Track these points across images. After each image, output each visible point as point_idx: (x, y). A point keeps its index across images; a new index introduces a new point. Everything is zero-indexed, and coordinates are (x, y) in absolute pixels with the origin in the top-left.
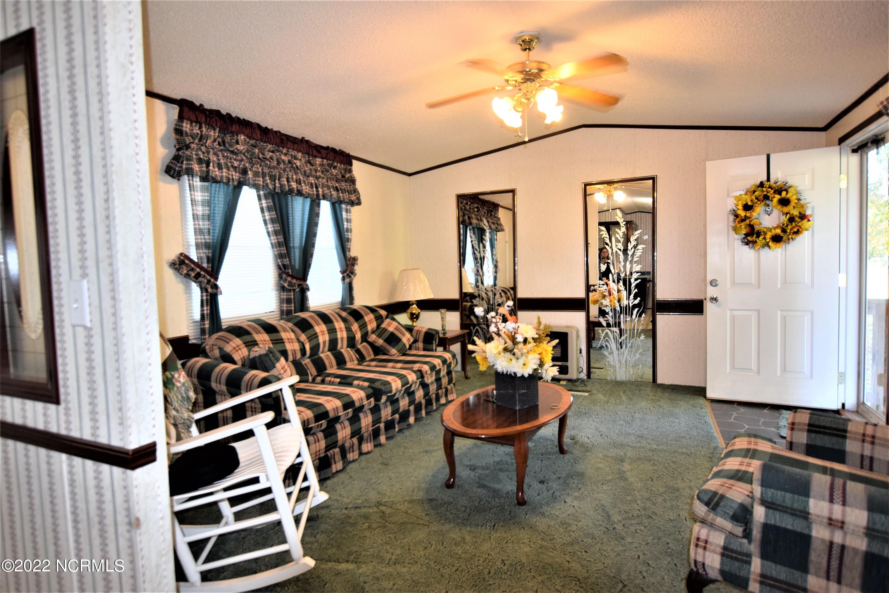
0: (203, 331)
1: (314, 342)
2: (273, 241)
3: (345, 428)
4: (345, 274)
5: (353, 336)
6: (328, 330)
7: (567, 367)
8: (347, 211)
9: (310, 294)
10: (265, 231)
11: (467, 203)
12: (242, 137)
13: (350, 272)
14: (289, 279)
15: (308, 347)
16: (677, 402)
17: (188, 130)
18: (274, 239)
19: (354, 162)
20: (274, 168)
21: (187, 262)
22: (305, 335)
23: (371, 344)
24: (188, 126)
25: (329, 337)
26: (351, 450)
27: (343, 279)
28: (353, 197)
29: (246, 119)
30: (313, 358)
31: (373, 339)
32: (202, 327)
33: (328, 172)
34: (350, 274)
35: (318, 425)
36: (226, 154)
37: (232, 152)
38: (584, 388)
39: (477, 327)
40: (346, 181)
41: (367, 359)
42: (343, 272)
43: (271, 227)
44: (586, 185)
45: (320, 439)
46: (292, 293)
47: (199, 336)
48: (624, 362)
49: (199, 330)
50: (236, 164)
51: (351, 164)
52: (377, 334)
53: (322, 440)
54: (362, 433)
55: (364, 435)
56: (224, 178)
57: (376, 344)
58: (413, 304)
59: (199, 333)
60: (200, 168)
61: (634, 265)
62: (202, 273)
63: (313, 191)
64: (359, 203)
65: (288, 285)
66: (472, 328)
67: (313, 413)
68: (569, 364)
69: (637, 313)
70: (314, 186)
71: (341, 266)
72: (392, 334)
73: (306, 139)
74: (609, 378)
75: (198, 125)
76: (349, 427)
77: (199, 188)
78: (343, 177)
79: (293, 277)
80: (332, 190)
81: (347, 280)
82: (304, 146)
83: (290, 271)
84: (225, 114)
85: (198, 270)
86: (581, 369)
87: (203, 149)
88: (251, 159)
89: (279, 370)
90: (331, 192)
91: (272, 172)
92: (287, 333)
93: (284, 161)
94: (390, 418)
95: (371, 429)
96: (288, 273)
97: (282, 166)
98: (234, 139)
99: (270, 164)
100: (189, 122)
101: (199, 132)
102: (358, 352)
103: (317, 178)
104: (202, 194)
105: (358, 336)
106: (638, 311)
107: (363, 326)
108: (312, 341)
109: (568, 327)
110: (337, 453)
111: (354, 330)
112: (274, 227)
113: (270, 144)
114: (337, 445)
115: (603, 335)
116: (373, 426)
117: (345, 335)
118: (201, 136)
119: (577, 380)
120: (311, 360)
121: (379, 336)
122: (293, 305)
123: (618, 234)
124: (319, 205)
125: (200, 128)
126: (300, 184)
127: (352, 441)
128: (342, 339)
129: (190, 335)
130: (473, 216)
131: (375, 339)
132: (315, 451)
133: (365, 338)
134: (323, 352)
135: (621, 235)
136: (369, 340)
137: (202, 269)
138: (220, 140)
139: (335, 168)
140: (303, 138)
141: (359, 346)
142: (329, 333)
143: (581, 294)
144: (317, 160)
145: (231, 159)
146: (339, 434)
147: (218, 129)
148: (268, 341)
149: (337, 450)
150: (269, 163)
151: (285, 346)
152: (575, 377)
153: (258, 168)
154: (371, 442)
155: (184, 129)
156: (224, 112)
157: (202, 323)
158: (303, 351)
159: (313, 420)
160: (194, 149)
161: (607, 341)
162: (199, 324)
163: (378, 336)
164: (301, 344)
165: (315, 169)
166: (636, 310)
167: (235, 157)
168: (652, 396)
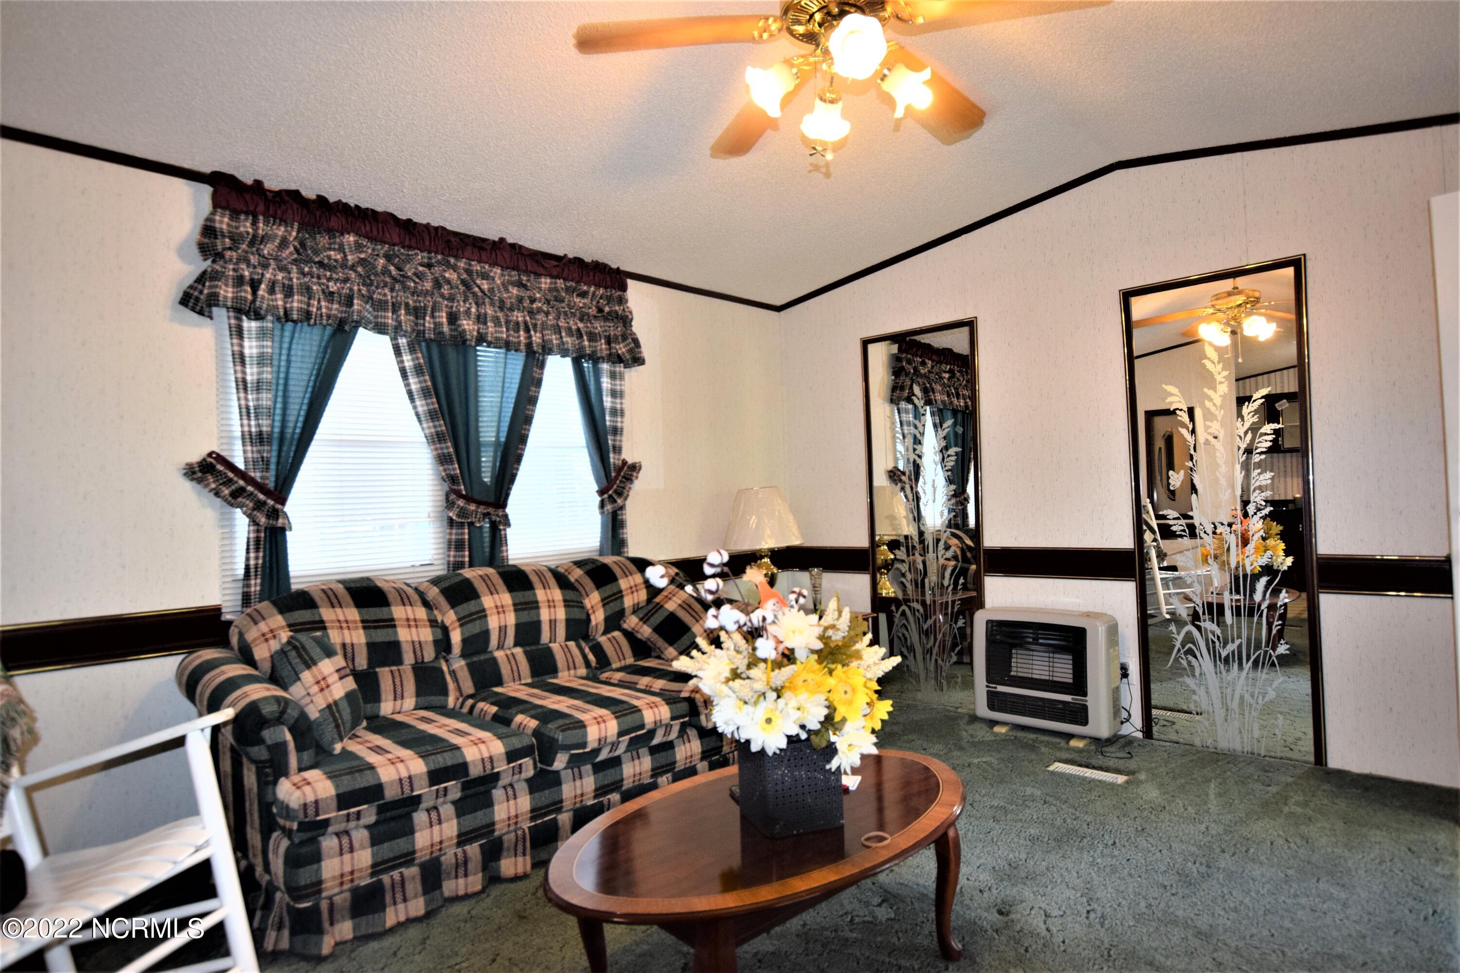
0: (246, 599)
1: (475, 628)
2: (427, 431)
3: (440, 822)
4: (606, 496)
5: (584, 617)
6: (514, 605)
7: (1084, 709)
8: (613, 376)
9: (511, 534)
10: (412, 412)
11: (923, 363)
12: (352, 239)
13: (616, 492)
14: (461, 503)
15: (456, 637)
16: (1364, 830)
17: (224, 227)
18: (429, 428)
19: (630, 283)
20: (426, 293)
21: (220, 467)
22: (456, 613)
23: (630, 635)
24: (226, 220)
25: (517, 618)
26: (461, 871)
27: (602, 505)
28: (621, 349)
29: (363, 205)
30: (475, 659)
31: (633, 625)
32: (245, 590)
33: (563, 301)
34: (615, 497)
35: (348, 815)
36: (306, 269)
37: (321, 264)
38: (1121, 764)
39: (904, 607)
40: (606, 319)
41: (614, 666)
42: (601, 492)
43: (422, 406)
44: (1127, 296)
45: (356, 845)
46: (466, 531)
47: (240, 609)
48: (1235, 705)
49: (240, 597)
50: (333, 287)
51: (624, 288)
52: (641, 616)
53: (363, 848)
54: (497, 833)
55: (505, 838)
56: (295, 312)
57: (639, 636)
58: (762, 557)
59: (240, 603)
60: (237, 292)
61: (1255, 473)
62: (250, 488)
63: (519, 337)
64: (637, 360)
65: (458, 516)
66: (893, 608)
67: (337, 787)
68: (1090, 701)
69: (1267, 587)
70: (522, 327)
71: (598, 481)
72: (672, 617)
73: (510, 240)
74: (1197, 742)
75: (251, 218)
76: (455, 822)
77: (254, 332)
78: (600, 310)
79: (468, 499)
80: (563, 334)
81: (609, 507)
82: (507, 256)
83: (462, 487)
84: (314, 197)
85: (242, 483)
86: (1124, 715)
87: (254, 260)
88: (369, 277)
89: (307, 685)
90: (561, 337)
91: (420, 302)
92: (409, 608)
93: (448, 282)
94: (591, 802)
95: (526, 825)
96: (460, 491)
97: (445, 290)
98: (334, 243)
99: (416, 288)
100: (227, 212)
101: (250, 230)
102: (597, 649)
103: (531, 313)
104: (258, 343)
105: (598, 617)
106: (1269, 583)
107: (613, 599)
108: (469, 626)
109: (1088, 615)
110: (413, 878)
111: (588, 606)
112: (427, 405)
113: (422, 252)
114: (414, 859)
115: (1180, 638)
116: (532, 819)
117: (561, 614)
118: (255, 236)
119: (1114, 740)
120: (468, 665)
121: (644, 620)
122: (467, 553)
123: (1211, 400)
124: (542, 365)
125: (254, 223)
126: (485, 323)
127: (464, 852)
128: (553, 623)
129: (224, 605)
130: (938, 387)
131: (637, 625)
132: (337, 873)
133: (614, 622)
134: (500, 647)
135: (1218, 401)
136: (625, 626)
137: (251, 481)
138: (296, 244)
139: (583, 295)
140: (502, 240)
141: (602, 640)
142: (516, 610)
143: (1125, 541)
144: (543, 280)
145: (319, 278)
146: (418, 835)
147: (296, 225)
148: (355, 622)
149: (412, 872)
150: (412, 285)
151: (396, 633)
152: (1104, 732)
153: (385, 295)
154: (524, 854)
155: (217, 225)
156: (309, 193)
157: (245, 582)
158: (443, 645)
159: (334, 804)
160: (231, 260)
161: (1190, 652)
162: (240, 584)
163: (641, 619)
164: (439, 631)
165: (530, 297)
166: (1264, 580)
167: (328, 274)
168: (1297, 804)
